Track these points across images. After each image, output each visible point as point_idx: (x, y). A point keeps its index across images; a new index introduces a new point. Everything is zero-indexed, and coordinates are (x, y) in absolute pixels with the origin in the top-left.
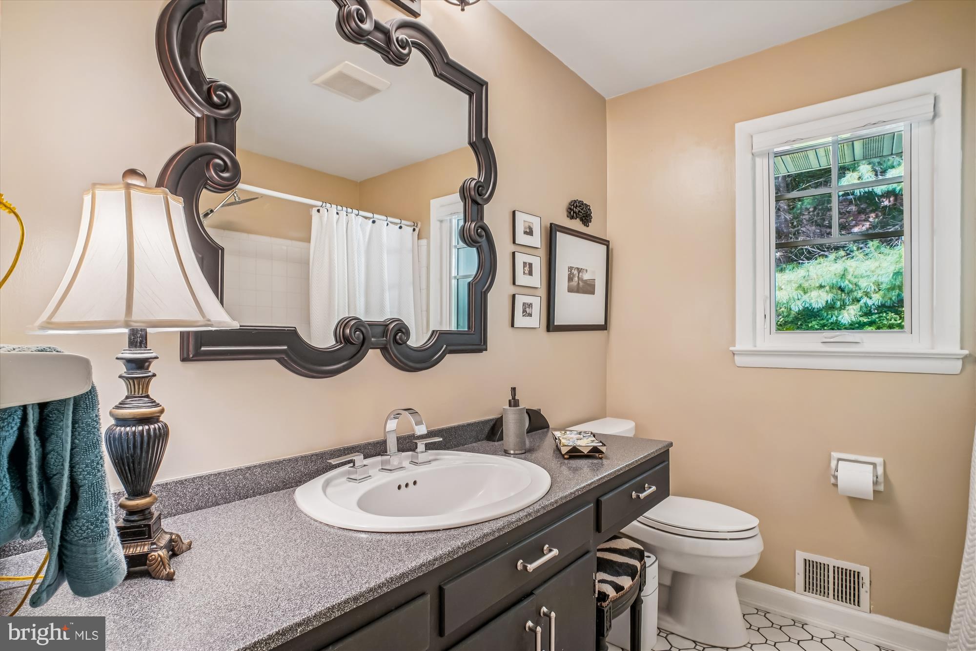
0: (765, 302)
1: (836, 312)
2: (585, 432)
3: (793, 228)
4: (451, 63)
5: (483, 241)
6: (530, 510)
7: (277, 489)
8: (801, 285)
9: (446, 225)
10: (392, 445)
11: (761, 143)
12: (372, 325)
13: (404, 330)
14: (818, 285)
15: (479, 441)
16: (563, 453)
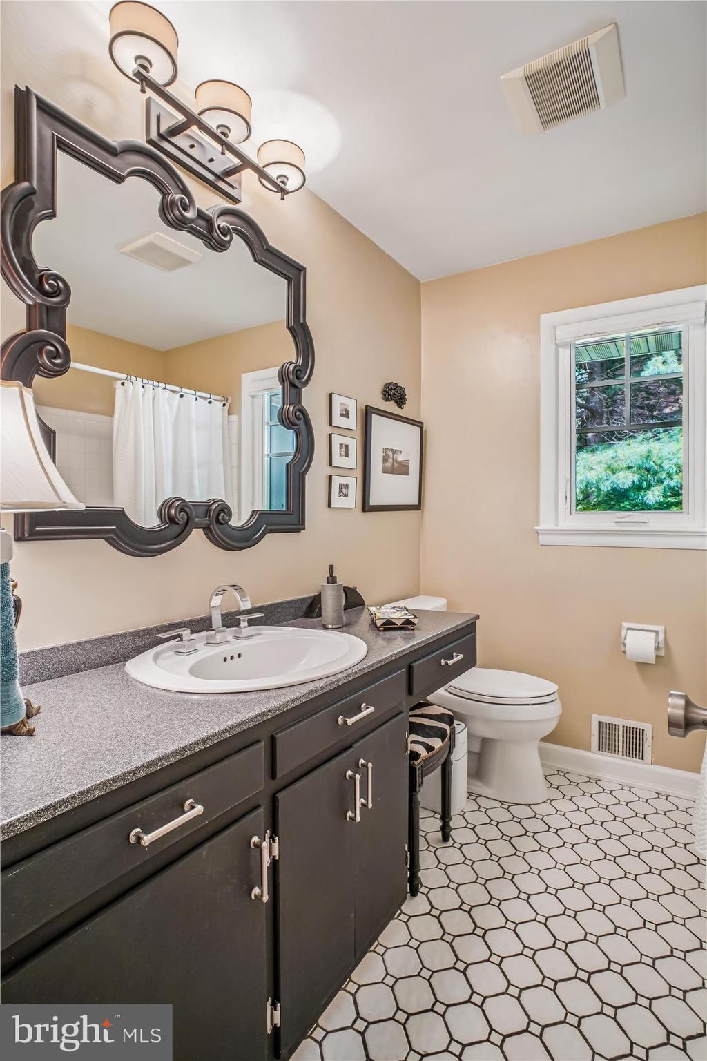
0: (566, 484)
1: (642, 493)
2: (399, 607)
3: (607, 408)
4: (270, 249)
5: (301, 423)
6: (349, 672)
7: (107, 664)
8: (610, 466)
9: (258, 401)
10: (217, 621)
11: (563, 335)
12: (195, 505)
13: (226, 511)
14: (625, 466)
15: (298, 618)
16: (378, 625)
